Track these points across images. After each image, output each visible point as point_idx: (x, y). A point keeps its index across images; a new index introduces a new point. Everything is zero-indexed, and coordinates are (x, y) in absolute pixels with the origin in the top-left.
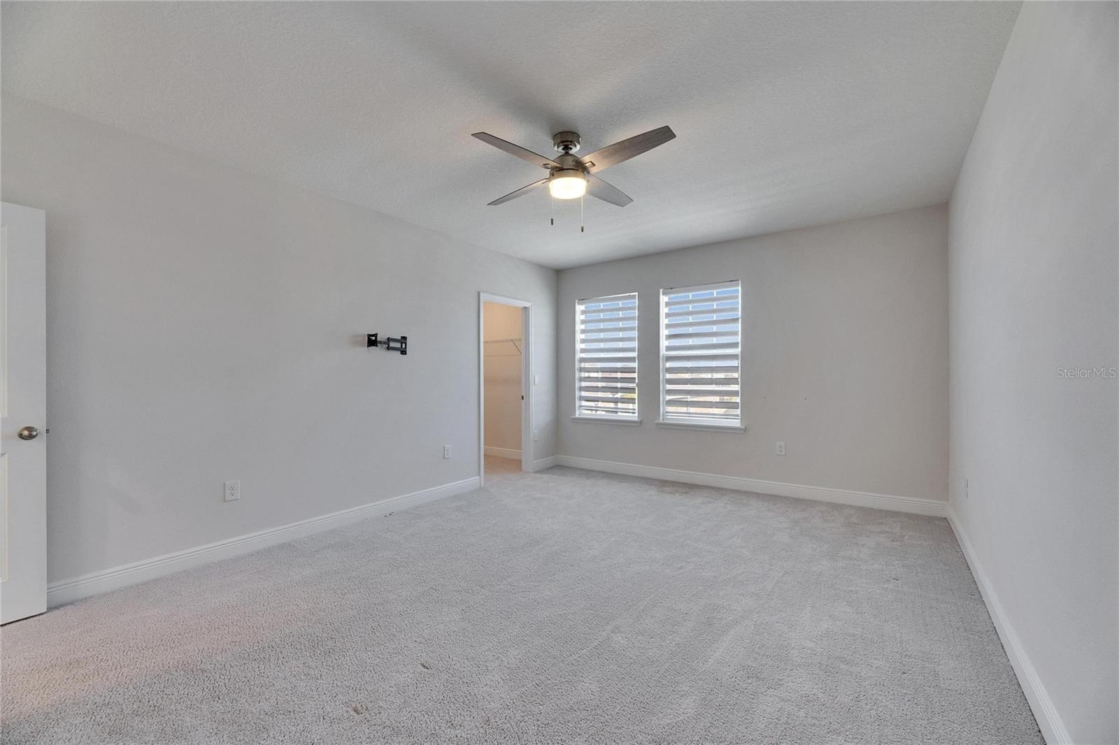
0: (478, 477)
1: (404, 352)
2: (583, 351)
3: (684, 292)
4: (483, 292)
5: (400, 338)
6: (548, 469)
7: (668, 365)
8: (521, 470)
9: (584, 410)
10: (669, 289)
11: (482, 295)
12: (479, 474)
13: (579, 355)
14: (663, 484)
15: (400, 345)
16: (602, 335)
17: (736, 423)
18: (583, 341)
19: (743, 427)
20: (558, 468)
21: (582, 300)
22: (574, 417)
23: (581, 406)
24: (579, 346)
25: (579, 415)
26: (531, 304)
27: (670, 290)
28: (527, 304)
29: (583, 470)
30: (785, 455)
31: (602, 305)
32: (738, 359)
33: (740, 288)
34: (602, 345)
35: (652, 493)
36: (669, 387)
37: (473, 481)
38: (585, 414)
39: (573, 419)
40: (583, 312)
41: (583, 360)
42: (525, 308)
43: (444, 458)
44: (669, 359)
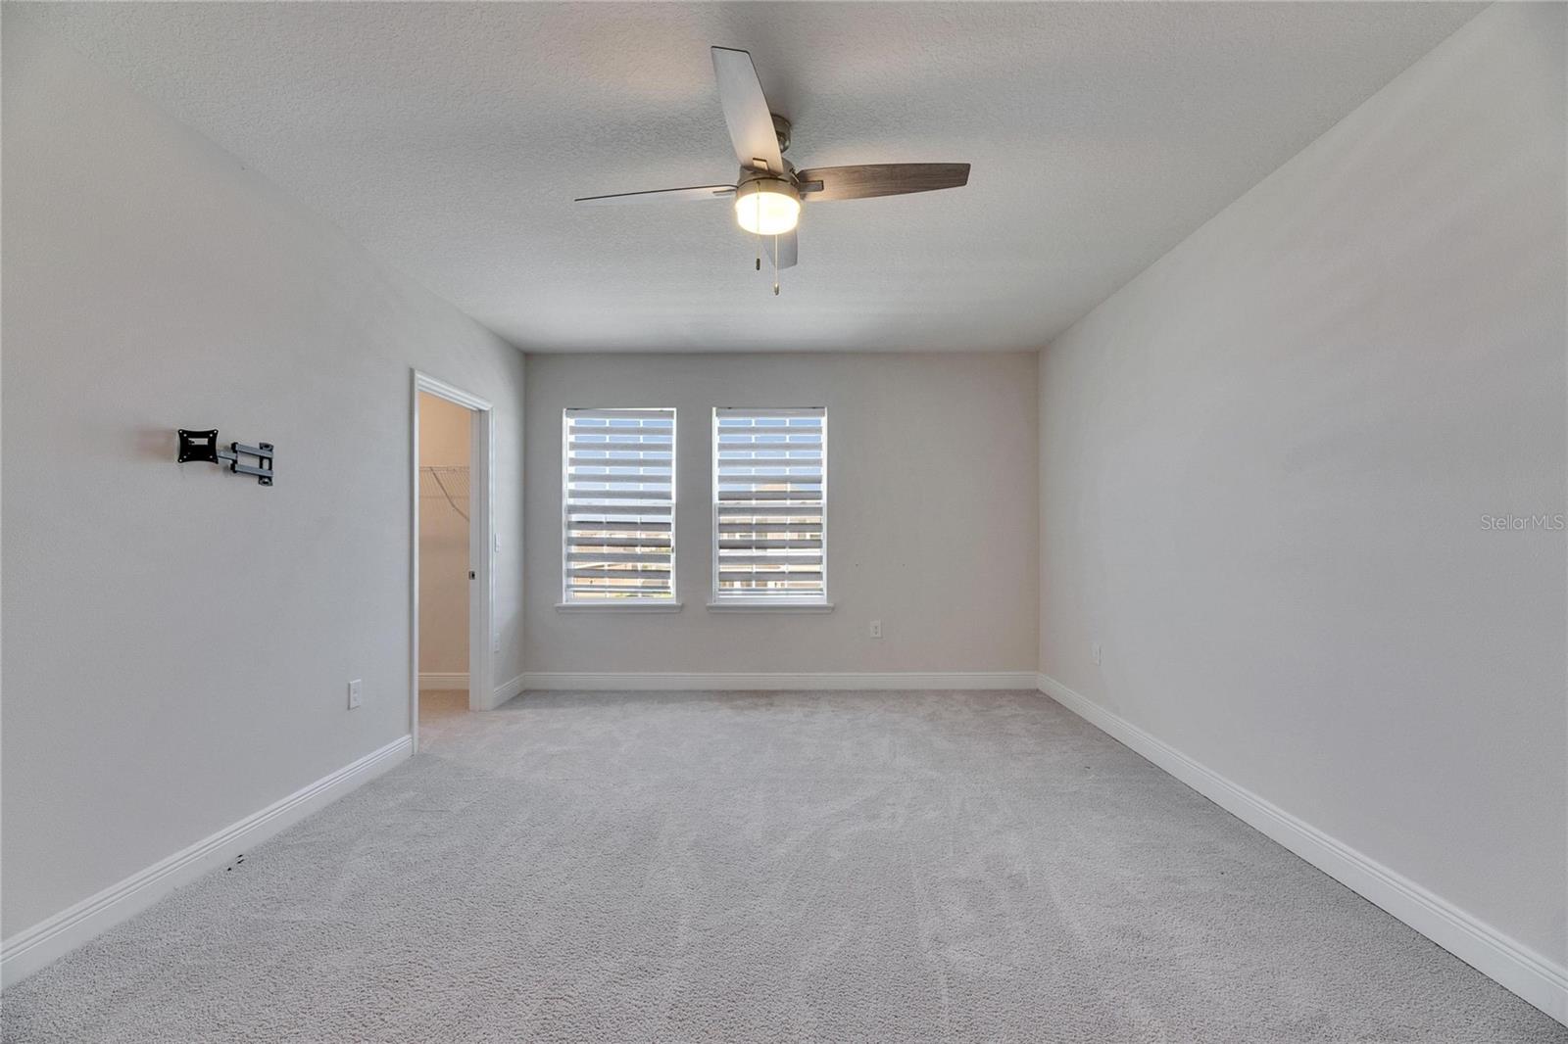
0: (409, 736)
1: (265, 480)
2: (574, 494)
3: (744, 415)
4: (424, 372)
5: (258, 447)
6: (513, 699)
7: (725, 519)
8: (467, 707)
9: (578, 593)
10: (727, 409)
11: (418, 375)
12: (410, 730)
13: (568, 501)
14: (726, 695)
15: (262, 465)
16: (607, 470)
17: (821, 600)
18: (574, 478)
19: (831, 605)
20: (524, 696)
21: (574, 410)
22: (558, 605)
23: (569, 586)
24: (568, 486)
25: (567, 601)
26: (490, 406)
27: (728, 411)
28: (485, 406)
29: (581, 692)
30: (882, 638)
31: (608, 422)
32: (821, 514)
33: (824, 421)
34: (608, 486)
35: (724, 713)
36: (724, 553)
37: (400, 745)
38: (576, 599)
39: (559, 607)
40: (573, 430)
41: (573, 509)
42: (480, 411)
43: (349, 708)
44: (723, 511)
